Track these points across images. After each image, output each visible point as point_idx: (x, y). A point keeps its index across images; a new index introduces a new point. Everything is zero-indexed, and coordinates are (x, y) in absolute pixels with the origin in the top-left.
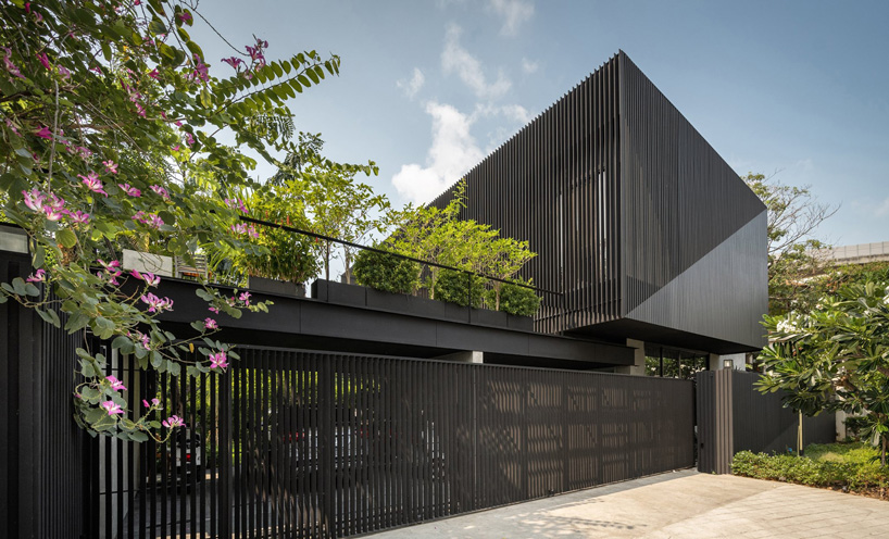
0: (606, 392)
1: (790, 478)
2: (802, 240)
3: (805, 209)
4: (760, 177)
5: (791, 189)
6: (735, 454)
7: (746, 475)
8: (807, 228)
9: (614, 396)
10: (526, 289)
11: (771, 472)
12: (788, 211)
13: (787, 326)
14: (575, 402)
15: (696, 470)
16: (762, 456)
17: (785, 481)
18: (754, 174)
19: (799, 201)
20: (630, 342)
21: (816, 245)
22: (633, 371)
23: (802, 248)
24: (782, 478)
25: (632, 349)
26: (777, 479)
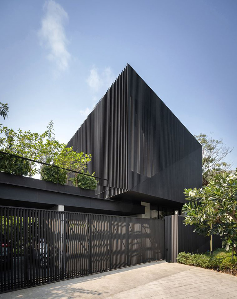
0: (131, 225)
1: (198, 265)
2: (220, 162)
3: (221, 150)
4: (205, 136)
5: (216, 141)
6: (178, 253)
7: (182, 263)
8: (222, 157)
9: (135, 227)
10: (92, 177)
11: (191, 261)
12: (215, 150)
13: (192, 193)
14: (116, 230)
15: (165, 260)
16: (188, 254)
17: (196, 266)
18: (202, 134)
19: (219, 146)
20: (143, 203)
21: (225, 164)
22: (143, 216)
23: (219, 166)
24: (195, 264)
25: (144, 207)
26: (193, 265)
